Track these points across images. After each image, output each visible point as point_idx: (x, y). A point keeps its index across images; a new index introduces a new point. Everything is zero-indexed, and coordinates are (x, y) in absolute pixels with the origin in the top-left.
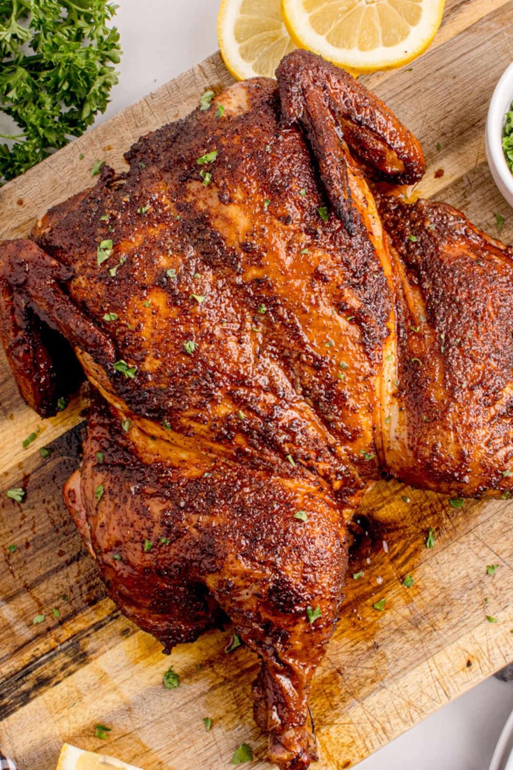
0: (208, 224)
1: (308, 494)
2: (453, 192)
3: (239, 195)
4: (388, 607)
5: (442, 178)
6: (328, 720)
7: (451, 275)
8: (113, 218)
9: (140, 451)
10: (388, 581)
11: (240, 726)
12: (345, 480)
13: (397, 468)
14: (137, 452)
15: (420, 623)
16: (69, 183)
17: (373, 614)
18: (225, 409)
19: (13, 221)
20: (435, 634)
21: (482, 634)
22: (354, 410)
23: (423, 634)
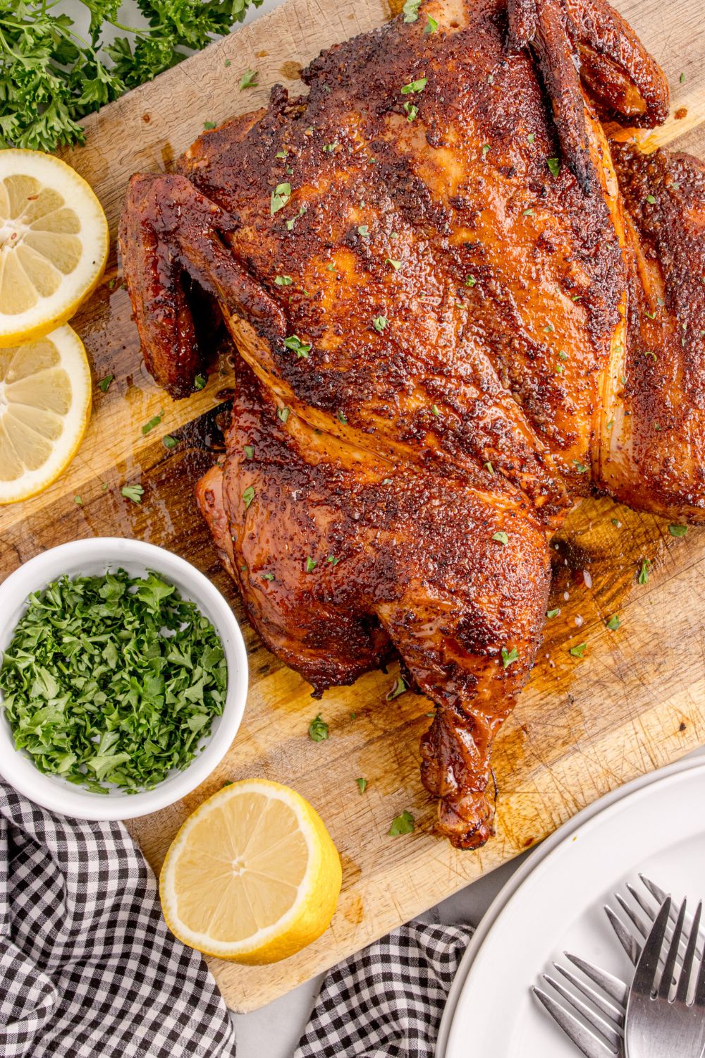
0: (411, 171)
1: (508, 511)
2: (697, 139)
3: (451, 137)
4: (587, 653)
5: (684, 120)
6: (508, 787)
7: (697, 248)
8: (292, 156)
9: (302, 448)
10: (589, 622)
11: (401, 790)
12: (551, 495)
13: (616, 485)
14: (298, 449)
15: (625, 674)
16: (210, 97)
17: (569, 661)
18: (416, 401)
19: (136, 142)
20: (642, 689)
21: (700, 692)
22: (570, 412)
23: (629, 689)
